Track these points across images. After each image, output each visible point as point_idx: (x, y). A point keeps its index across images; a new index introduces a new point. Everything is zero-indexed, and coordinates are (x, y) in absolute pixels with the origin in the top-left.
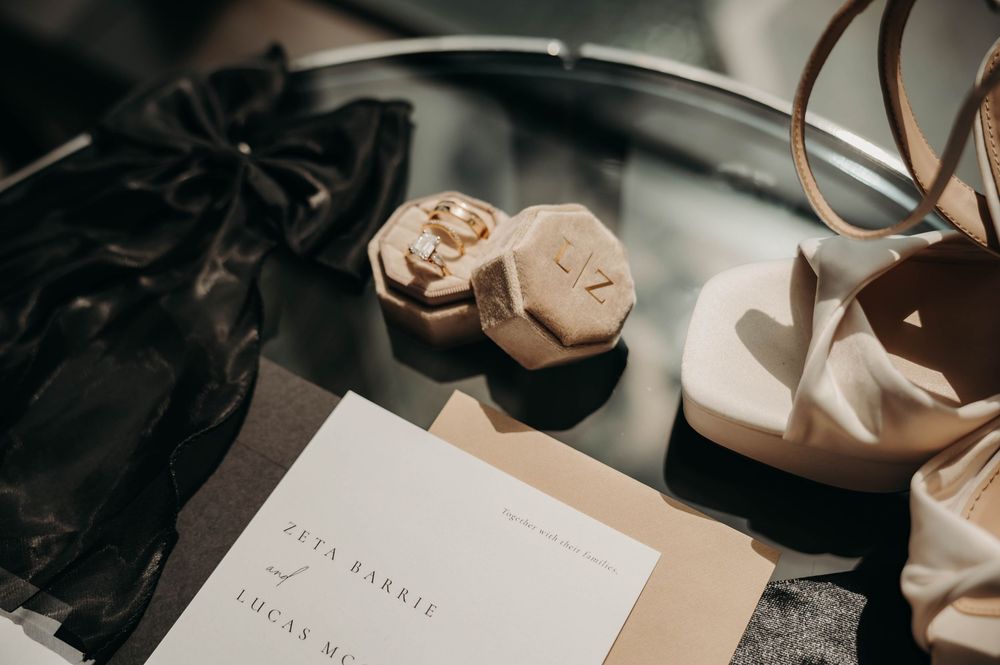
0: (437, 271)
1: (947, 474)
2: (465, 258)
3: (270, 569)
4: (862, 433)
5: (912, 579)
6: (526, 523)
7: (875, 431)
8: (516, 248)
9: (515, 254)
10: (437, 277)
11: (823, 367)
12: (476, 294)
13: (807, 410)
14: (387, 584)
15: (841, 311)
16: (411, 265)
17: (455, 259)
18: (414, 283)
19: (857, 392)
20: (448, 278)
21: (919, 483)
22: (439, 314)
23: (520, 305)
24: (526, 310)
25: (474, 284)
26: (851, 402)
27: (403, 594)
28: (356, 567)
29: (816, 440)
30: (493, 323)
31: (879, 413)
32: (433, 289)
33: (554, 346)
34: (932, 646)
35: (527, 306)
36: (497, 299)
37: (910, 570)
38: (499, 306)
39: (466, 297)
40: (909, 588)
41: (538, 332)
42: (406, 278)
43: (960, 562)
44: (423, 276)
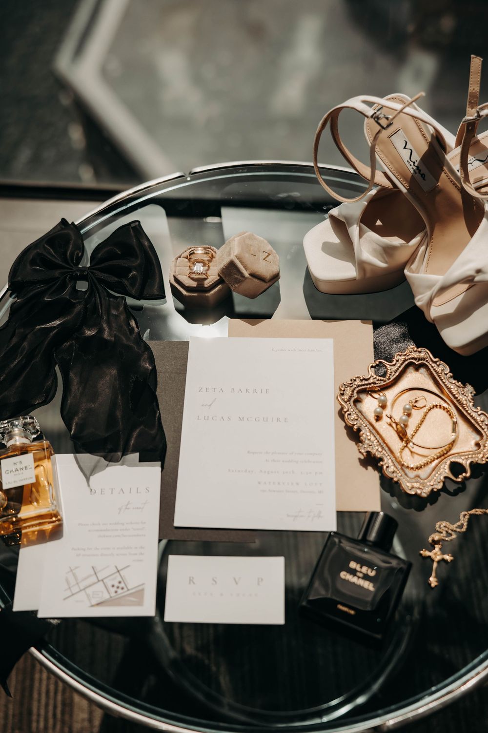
0: (204, 276)
1: (414, 266)
2: (211, 267)
3: (203, 405)
4: (383, 265)
5: (418, 301)
6: (282, 350)
7: (386, 262)
8: (235, 254)
9: (236, 256)
10: (205, 279)
11: (361, 249)
12: (224, 278)
13: (362, 266)
14: (247, 391)
15: (358, 228)
16: (192, 279)
17: (208, 270)
18: (198, 285)
19: (374, 252)
20: (209, 277)
21: (406, 272)
22: (212, 292)
23: (246, 274)
24: (249, 275)
25: (221, 275)
26: (374, 257)
27: (255, 391)
28: (233, 390)
29: (368, 275)
30: (236, 286)
31: (385, 256)
32: (207, 284)
33: (263, 284)
34: (433, 321)
35: (249, 273)
36: (236, 276)
37: (416, 299)
38: (237, 278)
39: (220, 281)
40: (419, 304)
41: (256, 280)
42: (194, 284)
43: (430, 287)
44: (200, 281)
